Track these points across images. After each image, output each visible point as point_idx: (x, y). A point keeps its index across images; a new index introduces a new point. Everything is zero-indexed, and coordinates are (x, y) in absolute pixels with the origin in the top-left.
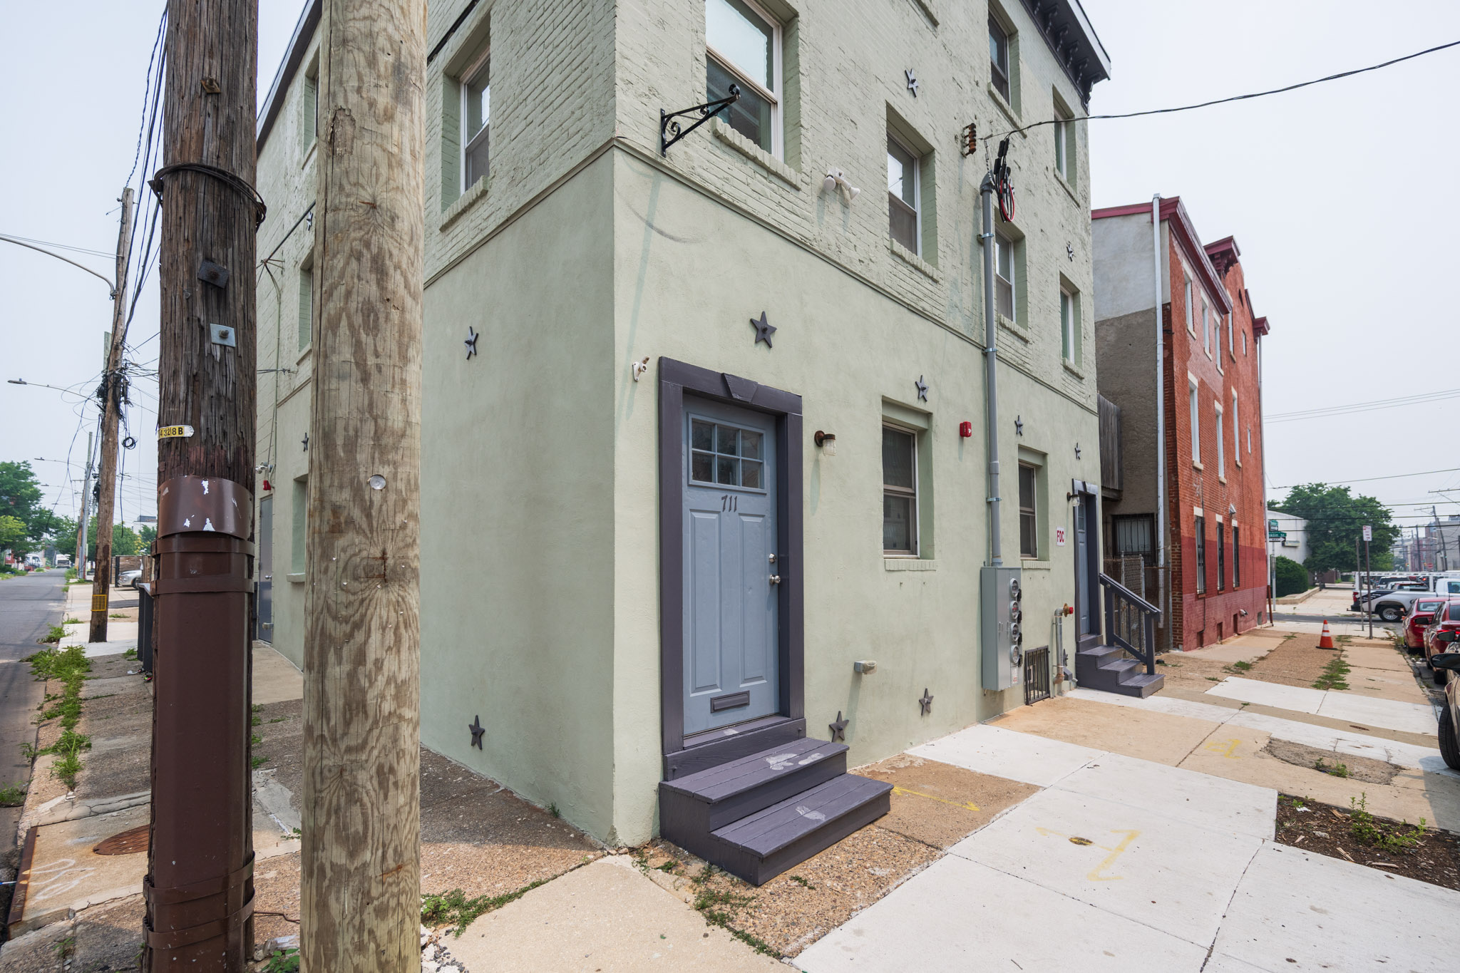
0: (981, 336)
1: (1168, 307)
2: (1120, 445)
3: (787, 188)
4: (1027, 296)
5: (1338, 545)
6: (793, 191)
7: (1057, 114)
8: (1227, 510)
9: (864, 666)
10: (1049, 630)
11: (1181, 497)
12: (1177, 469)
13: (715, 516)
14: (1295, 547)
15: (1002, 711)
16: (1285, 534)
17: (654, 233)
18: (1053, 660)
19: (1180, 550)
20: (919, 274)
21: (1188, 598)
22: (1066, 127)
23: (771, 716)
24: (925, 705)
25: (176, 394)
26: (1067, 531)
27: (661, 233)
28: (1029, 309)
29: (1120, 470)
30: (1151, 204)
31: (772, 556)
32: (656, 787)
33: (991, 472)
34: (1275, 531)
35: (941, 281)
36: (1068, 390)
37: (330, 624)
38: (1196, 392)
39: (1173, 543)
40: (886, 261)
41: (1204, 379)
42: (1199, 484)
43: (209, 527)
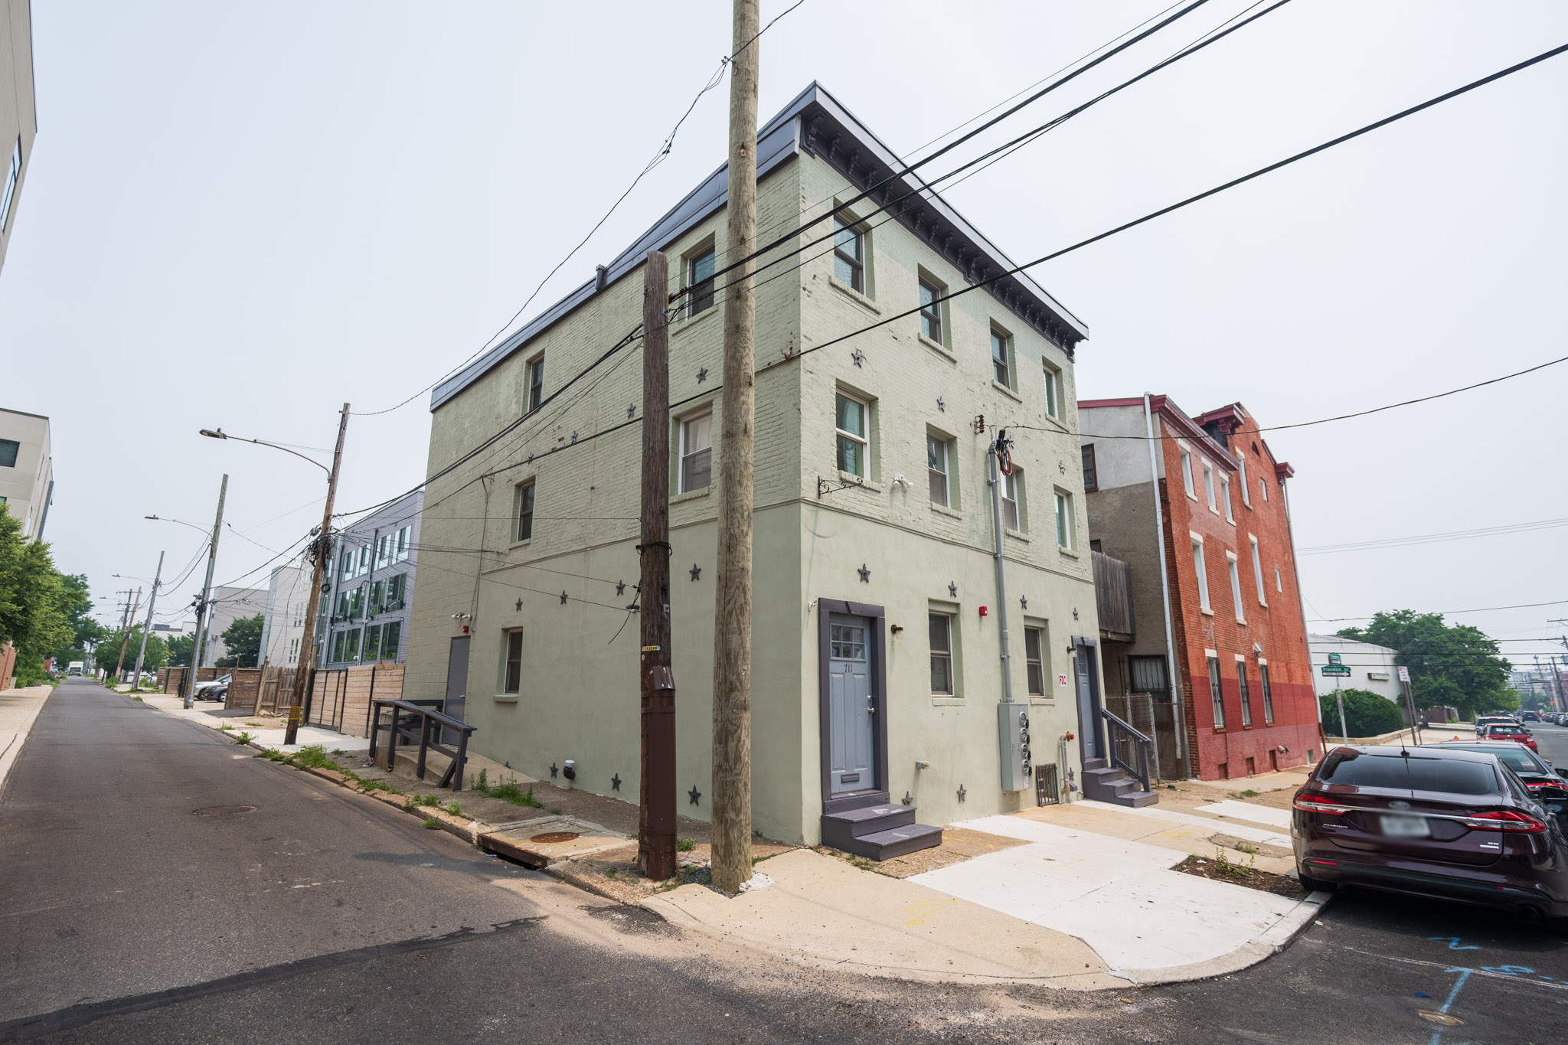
0: (993, 546)
1: (1164, 481)
2: (1130, 595)
3: (874, 493)
4: (1026, 510)
5: (1436, 679)
6: (878, 494)
7: (1047, 369)
8: (1250, 649)
9: (922, 764)
10: (1056, 751)
11: (1188, 640)
12: (1182, 617)
13: (841, 676)
14: (1385, 681)
15: (1019, 808)
16: (1349, 669)
17: (816, 537)
18: (1060, 775)
19: (1191, 688)
20: (949, 518)
21: (1203, 733)
22: (1056, 376)
23: (870, 789)
24: (961, 795)
25: (654, 633)
26: (1068, 675)
27: (819, 536)
28: (1029, 519)
29: (1132, 616)
30: (1143, 399)
31: (869, 697)
32: (820, 818)
33: (1003, 638)
34: (1338, 665)
35: (963, 518)
36: (1065, 569)
37: (729, 726)
38: (1201, 547)
39: (1184, 682)
40: (929, 516)
41: (1211, 533)
42: (1210, 629)
43: (669, 687)
